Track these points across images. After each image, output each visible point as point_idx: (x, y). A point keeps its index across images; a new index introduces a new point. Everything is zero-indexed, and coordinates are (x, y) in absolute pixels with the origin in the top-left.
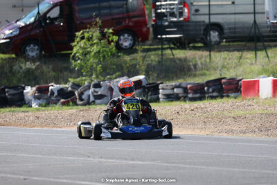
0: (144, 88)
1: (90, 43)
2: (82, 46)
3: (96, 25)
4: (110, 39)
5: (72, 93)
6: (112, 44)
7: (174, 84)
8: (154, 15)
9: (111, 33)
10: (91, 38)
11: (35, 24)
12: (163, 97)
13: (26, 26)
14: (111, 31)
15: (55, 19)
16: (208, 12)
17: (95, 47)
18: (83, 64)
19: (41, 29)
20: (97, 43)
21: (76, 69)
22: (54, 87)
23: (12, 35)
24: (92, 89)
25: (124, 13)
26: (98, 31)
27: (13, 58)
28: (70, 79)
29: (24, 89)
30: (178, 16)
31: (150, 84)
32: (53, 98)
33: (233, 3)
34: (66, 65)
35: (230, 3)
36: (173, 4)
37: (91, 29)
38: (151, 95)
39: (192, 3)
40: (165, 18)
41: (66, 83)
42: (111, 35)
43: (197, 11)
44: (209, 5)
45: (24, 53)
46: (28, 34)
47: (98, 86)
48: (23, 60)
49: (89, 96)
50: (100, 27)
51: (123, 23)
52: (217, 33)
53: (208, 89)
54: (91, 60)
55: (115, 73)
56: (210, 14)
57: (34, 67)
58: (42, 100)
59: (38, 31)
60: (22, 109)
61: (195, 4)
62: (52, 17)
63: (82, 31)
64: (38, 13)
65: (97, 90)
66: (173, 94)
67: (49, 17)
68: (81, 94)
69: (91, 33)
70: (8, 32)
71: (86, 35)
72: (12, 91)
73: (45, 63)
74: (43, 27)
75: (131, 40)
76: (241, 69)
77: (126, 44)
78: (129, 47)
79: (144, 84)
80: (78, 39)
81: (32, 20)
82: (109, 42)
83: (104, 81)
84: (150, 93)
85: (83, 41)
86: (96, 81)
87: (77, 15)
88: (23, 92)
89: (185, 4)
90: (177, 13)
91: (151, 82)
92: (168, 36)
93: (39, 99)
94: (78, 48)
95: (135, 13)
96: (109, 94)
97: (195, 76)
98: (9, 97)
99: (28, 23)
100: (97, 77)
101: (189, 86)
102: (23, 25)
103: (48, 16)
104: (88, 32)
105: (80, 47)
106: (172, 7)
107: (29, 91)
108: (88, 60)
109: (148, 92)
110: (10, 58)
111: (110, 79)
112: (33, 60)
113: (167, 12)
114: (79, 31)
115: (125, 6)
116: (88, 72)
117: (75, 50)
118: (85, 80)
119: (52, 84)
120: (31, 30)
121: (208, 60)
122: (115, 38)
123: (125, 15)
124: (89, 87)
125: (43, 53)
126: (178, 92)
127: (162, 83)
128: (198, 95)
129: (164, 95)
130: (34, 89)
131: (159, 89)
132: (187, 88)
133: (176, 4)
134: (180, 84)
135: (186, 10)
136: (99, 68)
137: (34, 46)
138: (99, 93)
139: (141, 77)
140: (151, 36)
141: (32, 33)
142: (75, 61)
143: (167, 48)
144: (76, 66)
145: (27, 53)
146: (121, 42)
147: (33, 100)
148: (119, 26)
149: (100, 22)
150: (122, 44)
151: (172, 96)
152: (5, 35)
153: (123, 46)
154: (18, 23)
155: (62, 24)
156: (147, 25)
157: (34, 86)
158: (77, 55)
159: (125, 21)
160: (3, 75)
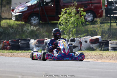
0: (100, 43)
1: (70, 16)
2: (65, 17)
3: (74, 5)
4: (82, 14)
6: (83, 17)
8: (106, 3)
9: (82, 11)
10: (71, 13)
11: (37, 5)
12: (111, 48)
13: (32, 6)
14: (82, 9)
15: (49, 2)
17: (73, 18)
18: (65, 28)
19: (41, 8)
20: (74, 16)
21: (61, 30)
23: (24, 11)
24: (70, 42)
26: (75, 9)
27: (23, 24)
29: (30, 41)
31: (103, 41)
37: (71, 8)
38: (104, 47)
40: (113, 5)
42: (82, 12)
45: (30, 21)
46: (32, 11)
47: (73, 40)
48: (29, 25)
50: (76, 6)
51: (88, 6)
54: (70, 26)
55: (83, 34)
57: (35, 29)
58: (40, 47)
59: (39, 9)
60: (29, 51)
62: (47, 1)
63: (65, 9)
65: (72, 43)
67: (45, 1)
69: (70, 10)
70: (21, 9)
71: (68, 11)
72: (23, 42)
73: (42, 27)
74: (41, 7)
75: (92, 17)
77: (89, 19)
78: (90, 20)
79: (100, 41)
80: (63, 13)
81: (36, 2)
82: (81, 16)
83: (77, 38)
84: (103, 46)
85: (66, 14)
86: (72, 38)
87: (62, 1)
88: (29, 43)
91: (104, 40)
92: (114, 15)
93: (38, 47)
94: (63, 18)
96: (79, 46)
98: (21, 45)
99: (33, 4)
100: (73, 36)
102: (30, 5)
104: (69, 9)
105: (64, 18)
107: (33, 42)
108: (68, 26)
109: (102, 45)
110: (21, 24)
111: (80, 37)
112: (35, 25)
113: (114, 1)
114: (64, 9)
116: (68, 32)
117: (61, 19)
118: (66, 37)
119: (47, 39)
120: (35, 8)
122: (85, 14)
123: (89, 2)
125: (41, 22)
127: (111, 41)
129: (112, 47)
130: (36, 41)
131: (109, 44)
136: (74, 30)
137: (36, 18)
138: (73, 45)
139: (99, 37)
140: (104, 14)
141: (35, 10)
142: (61, 25)
143: (113, 22)
144: (61, 28)
145: (31, 21)
146: (86, 18)
147: (35, 47)
148: (85, 9)
149: (76, 3)
150: (87, 19)
151: (116, 48)
152: (19, 10)
153: (87, 20)
154: (27, 4)
155: (53, 5)
156: (102, 8)
157: (36, 39)
158: (62, 22)
159: (89, 5)
160: (18, 33)
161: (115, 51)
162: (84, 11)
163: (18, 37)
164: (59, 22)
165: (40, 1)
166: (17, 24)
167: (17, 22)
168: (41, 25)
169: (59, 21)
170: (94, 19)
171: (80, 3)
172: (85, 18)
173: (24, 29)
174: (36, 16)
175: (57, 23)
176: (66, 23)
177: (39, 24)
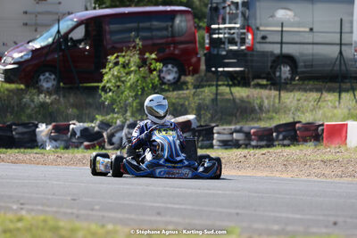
0: (194, 131)
1: (126, 71)
2: (116, 73)
3: (134, 47)
4: (152, 67)
5: (99, 135)
6: (155, 73)
7: (233, 127)
8: (207, 41)
9: (154, 59)
10: (128, 64)
11: (54, 46)
12: (218, 143)
13: (42, 48)
14: (153, 56)
15: (80, 41)
16: (279, 41)
17: (132, 75)
18: (115, 97)
19: (61, 54)
20: (135, 71)
21: (106, 103)
22: (75, 126)
23: (23, 60)
24: (126, 130)
25: (168, 37)
26: (137, 56)
27: (22, 89)
28: (97, 116)
29: (37, 126)
30: (239, 44)
31: (201, 126)
32: (74, 140)
33: (311, 29)
34: (90, 100)
35: (308, 30)
36: (234, 28)
37: (129, 52)
38: (202, 140)
39: (258, 29)
40: (222, 46)
41: (92, 122)
42: (153, 61)
43: (264, 38)
44: (282, 31)
45: (37, 82)
46: (43, 59)
48: (34, 91)
49: (121, 139)
50: (139, 49)
51: (167, 51)
52: (288, 68)
53: (277, 136)
54: (126, 93)
56: (282, 43)
57: (49, 101)
58: (59, 142)
59: (56, 56)
60: (35, 151)
61: (261, 28)
62: (74, 38)
63: (115, 55)
64: (58, 32)
66: (231, 141)
67: (71, 39)
68: (111, 136)
69: (127, 58)
70: (17, 55)
72: (21, 129)
73: (64, 96)
74: (63, 50)
75: (176, 72)
76: (321, 112)
77: (170, 77)
78: (173, 81)
79: (194, 126)
80: (111, 65)
81: (50, 40)
82: (151, 71)
84: (201, 138)
85: (117, 68)
86: (131, 120)
87: (108, 37)
88: (35, 131)
89: (249, 28)
90: (238, 40)
91: (202, 124)
92: (226, 69)
93: (56, 140)
94: (110, 76)
95: (182, 39)
97: (260, 119)
98: (16, 136)
99: (44, 45)
100: (133, 115)
101: (252, 131)
102: (38, 47)
103: (70, 36)
105: (113, 75)
106: (232, 31)
107: (43, 129)
108: (122, 93)
109: (199, 136)
110: (18, 90)
112: (49, 93)
113: (225, 38)
114: (113, 54)
115: (170, 29)
116: (122, 108)
117: (106, 78)
118: (117, 118)
119: (74, 122)
120: (47, 54)
121: (277, 101)
122: (159, 65)
123: (170, 39)
124: (122, 128)
125: (62, 84)
126: (238, 138)
127: (217, 126)
128: (264, 143)
129: (220, 141)
130: (50, 127)
131: (213, 134)
132: (250, 133)
133: (238, 28)
134: (241, 128)
135: (250, 37)
136: (136, 103)
137: (50, 75)
139: (191, 117)
140: (203, 67)
141: (49, 58)
142: (106, 92)
143: (224, 85)
144: (106, 99)
145: (40, 84)
146: (162, 75)
147: (48, 141)
148: (161, 55)
149: (140, 43)
150: (164, 78)
151: (230, 143)
152: (13, 58)
153: (165, 81)
154: (30, 44)
155: (88, 48)
156: (197, 54)
157: (50, 124)
158: (108, 85)
159: (169, 47)
160: (9, 110)
161: (226, 149)
162: (157, 60)
163: (9, 119)
164: (101, 85)
165: (59, 38)
166: (7, 90)
167: (7, 86)
168: (62, 92)
169: (101, 81)
170: (179, 78)
171: (150, 42)
172: (159, 76)
173: (24, 100)
174: (52, 72)
175: (98, 87)
176: (118, 87)
177: (57, 90)
